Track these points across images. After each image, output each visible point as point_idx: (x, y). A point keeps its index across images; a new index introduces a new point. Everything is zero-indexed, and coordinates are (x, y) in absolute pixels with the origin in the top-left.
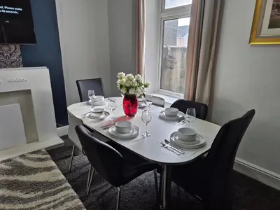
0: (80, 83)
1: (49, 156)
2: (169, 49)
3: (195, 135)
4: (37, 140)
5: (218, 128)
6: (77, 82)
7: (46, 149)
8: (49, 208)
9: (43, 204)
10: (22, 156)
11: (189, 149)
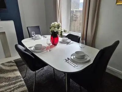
0: (29, 28)
1: (15, 64)
2: (74, 11)
3: (84, 55)
4: (10, 56)
5: (98, 51)
6: (27, 28)
7: (14, 60)
8: (11, 91)
9: (8, 89)
10: (3, 64)
11: (80, 63)
